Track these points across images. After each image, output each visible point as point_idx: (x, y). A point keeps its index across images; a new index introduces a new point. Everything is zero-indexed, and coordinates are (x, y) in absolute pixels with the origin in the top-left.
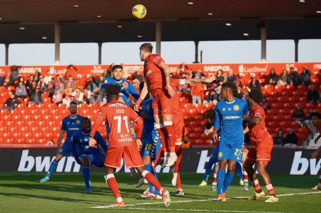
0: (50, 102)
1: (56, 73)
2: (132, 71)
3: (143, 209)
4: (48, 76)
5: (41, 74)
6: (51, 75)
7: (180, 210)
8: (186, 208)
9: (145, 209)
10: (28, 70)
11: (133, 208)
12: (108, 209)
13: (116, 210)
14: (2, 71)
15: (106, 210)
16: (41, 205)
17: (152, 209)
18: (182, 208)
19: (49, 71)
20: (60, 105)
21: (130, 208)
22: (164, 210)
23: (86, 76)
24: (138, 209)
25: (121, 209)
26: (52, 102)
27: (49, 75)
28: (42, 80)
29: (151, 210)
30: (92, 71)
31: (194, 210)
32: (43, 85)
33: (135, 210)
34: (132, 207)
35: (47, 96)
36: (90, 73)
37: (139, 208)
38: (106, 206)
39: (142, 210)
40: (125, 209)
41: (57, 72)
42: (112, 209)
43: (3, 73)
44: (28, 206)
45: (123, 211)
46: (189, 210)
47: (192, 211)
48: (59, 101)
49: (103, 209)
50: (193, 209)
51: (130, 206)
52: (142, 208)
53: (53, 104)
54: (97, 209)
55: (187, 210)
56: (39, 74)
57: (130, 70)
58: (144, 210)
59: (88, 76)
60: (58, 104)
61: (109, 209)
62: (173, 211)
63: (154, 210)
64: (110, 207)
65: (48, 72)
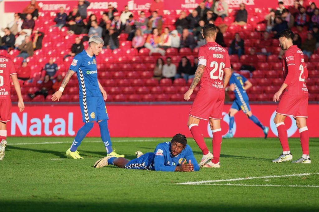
0: (130, 47)
1: (136, 9)
2: (235, 5)
3: (246, 185)
4: (126, 12)
5: (118, 10)
6: (130, 11)
7: (294, 186)
8: (301, 184)
9: (248, 185)
10: (101, 6)
11: (232, 185)
12: (200, 185)
13: (211, 187)
14: (67, 7)
15: (197, 187)
16: (113, 182)
17: (257, 185)
18: (297, 183)
19: (127, 6)
20: (142, 51)
21: (228, 184)
22: (273, 186)
23: (175, 12)
24: (239, 185)
25: (216, 185)
26: (132, 47)
27: (127, 10)
28: (117, 18)
29: (256, 187)
30: (183, 6)
31: (313, 186)
32: (119, 24)
33: (235, 186)
34: (231, 183)
35: (124, 39)
36: (180, 8)
37: (241, 184)
38: (197, 182)
39: (244, 187)
40: (222, 186)
41: (137, 7)
42: (204, 186)
43: (68, 9)
44: (96, 183)
45: (220, 188)
46: (305, 186)
47: (309, 187)
48: (141, 45)
49: (194, 185)
50: (311, 185)
51: (229, 182)
52: (244, 184)
53: (132, 49)
54: (185, 185)
55: (302, 186)
56: (114, 10)
57: (233, 3)
58: (246, 187)
59: (178, 12)
60: (139, 49)
61: (202, 185)
62: (284, 187)
63: (259, 186)
64: (202, 183)
65: (126, 8)
